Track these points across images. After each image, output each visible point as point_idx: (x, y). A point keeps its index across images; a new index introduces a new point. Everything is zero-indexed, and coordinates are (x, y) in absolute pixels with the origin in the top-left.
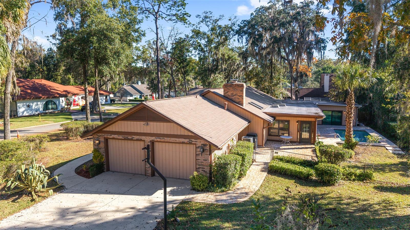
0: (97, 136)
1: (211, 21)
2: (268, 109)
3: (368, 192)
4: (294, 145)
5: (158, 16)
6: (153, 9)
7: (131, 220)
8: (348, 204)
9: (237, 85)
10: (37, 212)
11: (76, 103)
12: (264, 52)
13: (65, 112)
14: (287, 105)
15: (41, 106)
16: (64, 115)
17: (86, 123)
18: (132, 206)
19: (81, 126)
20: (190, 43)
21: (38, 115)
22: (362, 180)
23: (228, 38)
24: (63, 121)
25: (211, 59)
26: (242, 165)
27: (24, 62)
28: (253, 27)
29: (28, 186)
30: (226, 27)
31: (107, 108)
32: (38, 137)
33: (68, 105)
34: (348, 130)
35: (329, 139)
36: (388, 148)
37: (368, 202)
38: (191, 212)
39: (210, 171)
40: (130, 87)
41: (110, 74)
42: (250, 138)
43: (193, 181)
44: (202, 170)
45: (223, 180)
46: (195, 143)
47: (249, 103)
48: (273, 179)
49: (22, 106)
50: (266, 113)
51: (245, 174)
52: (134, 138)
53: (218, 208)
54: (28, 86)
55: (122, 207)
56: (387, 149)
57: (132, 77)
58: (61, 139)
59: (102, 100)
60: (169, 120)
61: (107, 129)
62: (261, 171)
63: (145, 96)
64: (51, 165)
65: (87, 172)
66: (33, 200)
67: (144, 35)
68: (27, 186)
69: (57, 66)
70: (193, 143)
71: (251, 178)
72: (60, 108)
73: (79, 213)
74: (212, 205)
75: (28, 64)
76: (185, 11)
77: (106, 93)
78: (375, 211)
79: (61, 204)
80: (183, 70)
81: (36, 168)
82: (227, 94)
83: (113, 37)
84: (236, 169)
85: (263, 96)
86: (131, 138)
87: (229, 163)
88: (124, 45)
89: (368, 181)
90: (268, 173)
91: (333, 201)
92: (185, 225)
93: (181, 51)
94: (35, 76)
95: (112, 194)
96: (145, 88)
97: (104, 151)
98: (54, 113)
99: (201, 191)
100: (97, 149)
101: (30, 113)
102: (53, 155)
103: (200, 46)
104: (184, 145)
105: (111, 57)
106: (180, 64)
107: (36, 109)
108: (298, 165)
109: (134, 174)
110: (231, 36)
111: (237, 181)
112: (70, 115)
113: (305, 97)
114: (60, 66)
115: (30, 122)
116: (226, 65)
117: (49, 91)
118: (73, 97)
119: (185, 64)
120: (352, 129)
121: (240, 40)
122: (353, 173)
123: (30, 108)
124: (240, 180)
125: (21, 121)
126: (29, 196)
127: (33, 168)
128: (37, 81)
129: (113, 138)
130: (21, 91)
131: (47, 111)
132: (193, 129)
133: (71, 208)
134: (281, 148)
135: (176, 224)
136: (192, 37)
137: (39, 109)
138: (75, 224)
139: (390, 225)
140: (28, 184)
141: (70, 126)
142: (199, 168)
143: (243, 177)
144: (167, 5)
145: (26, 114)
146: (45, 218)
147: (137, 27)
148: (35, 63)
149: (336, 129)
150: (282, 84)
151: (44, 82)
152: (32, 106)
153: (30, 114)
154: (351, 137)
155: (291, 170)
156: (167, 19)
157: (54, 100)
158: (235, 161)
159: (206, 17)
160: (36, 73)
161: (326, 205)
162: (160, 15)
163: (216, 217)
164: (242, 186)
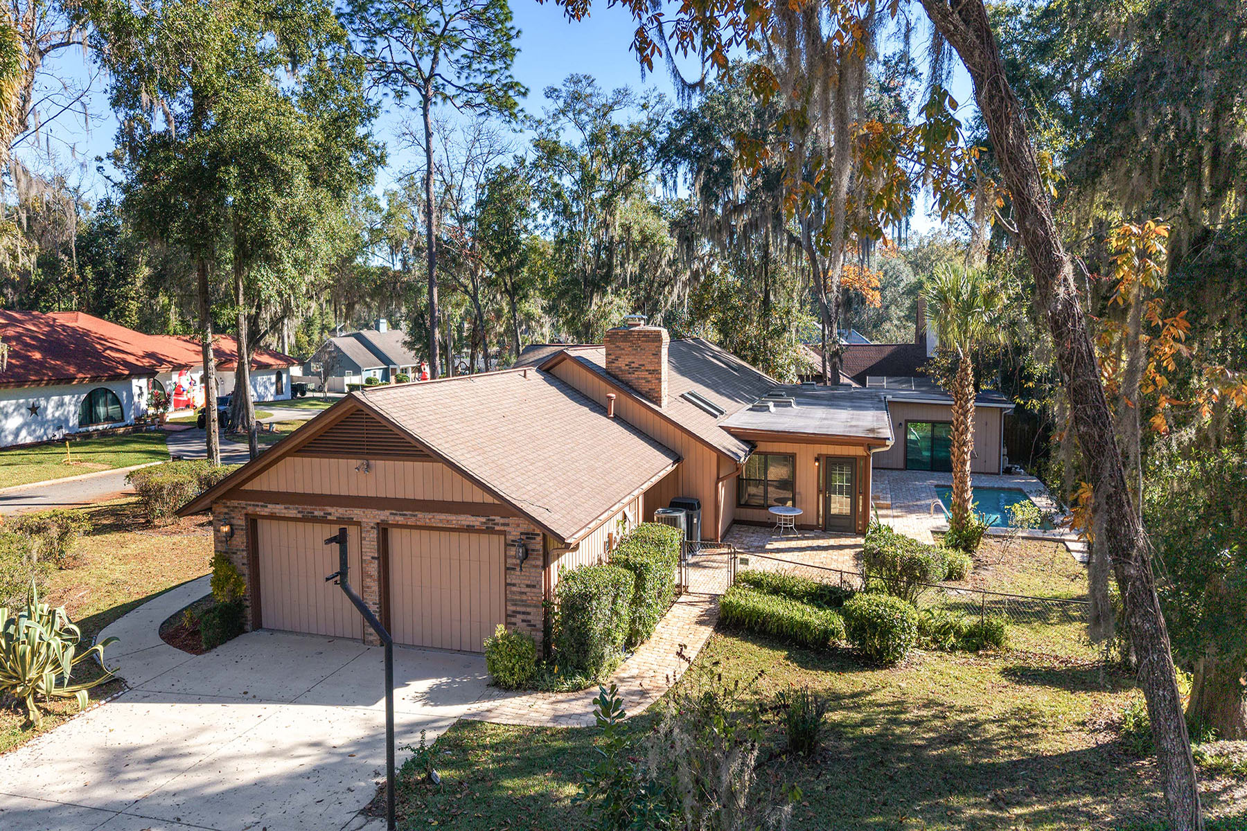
0: (226, 510)
1: (591, 111)
2: (741, 415)
3: (982, 686)
4: (808, 538)
5: (431, 93)
6: (417, 66)
7: (306, 781)
8: (917, 723)
9: (643, 336)
10: (38, 763)
11: (184, 398)
12: (740, 221)
13: (147, 431)
14: (798, 404)
15: (72, 408)
16: (145, 443)
17: (206, 470)
18: (314, 740)
19: (189, 478)
20: (531, 184)
21: (62, 442)
22: (974, 649)
23: (641, 171)
24: (140, 461)
25: (592, 241)
26: (637, 601)
27: (19, 250)
28: (705, 133)
29: (15, 678)
30: (635, 132)
31: (279, 414)
32: (56, 516)
33: (157, 406)
34: (957, 488)
35: (914, 516)
36: (1071, 546)
37: (974, 715)
38: (477, 756)
39: (546, 622)
40: (353, 339)
41: (280, 294)
42: (677, 514)
43: (494, 657)
44: (523, 621)
45: (577, 652)
46: (502, 528)
47: (682, 396)
48: (726, 649)
49: (14, 410)
50: (727, 429)
51: (649, 634)
52: (330, 514)
53: (556, 740)
54: (33, 338)
55: (285, 741)
56: (1068, 550)
57: (354, 304)
58: (129, 525)
59: (266, 388)
60: (427, 452)
61: (254, 485)
62: (696, 623)
63: (398, 372)
64: (92, 612)
65: (195, 633)
66: (28, 725)
67: (381, 161)
68: (11, 677)
69: (125, 265)
70: (497, 528)
71: (665, 647)
72: (131, 417)
73: (159, 763)
74: (541, 730)
75: (33, 258)
76: (510, 76)
77: (279, 362)
78: (986, 741)
79: (111, 735)
80: (507, 279)
81: (41, 616)
82: (617, 364)
83: (288, 169)
84: (617, 613)
85: (736, 371)
86: (322, 514)
87: (595, 594)
88: (323, 194)
89: (989, 653)
90: (715, 630)
91: (879, 714)
92: (454, 793)
93: (503, 212)
94: (58, 302)
95: (261, 701)
96: (399, 344)
97: (245, 561)
98: (114, 434)
99: (517, 688)
100: (226, 553)
101: (38, 433)
102: (100, 578)
103: (558, 195)
104: (474, 537)
105: (281, 235)
106: (498, 257)
107: (59, 419)
108: (803, 603)
109: (332, 639)
110: (649, 162)
111: (623, 655)
112: (162, 441)
113: (870, 375)
114: (135, 265)
115: (37, 467)
116: (637, 264)
117: (98, 355)
118: (175, 377)
119: (515, 258)
120: (969, 484)
121: (668, 177)
122: (952, 627)
123: (39, 418)
124: (633, 653)
125: (9, 465)
126: (17, 713)
127: (29, 617)
128: (63, 319)
129: (272, 517)
130: (9, 356)
131: (91, 428)
132: (496, 483)
133: (139, 748)
134: (768, 547)
135: (430, 791)
136: (535, 165)
137: (67, 421)
138: (146, 797)
139: (1013, 782)
140: (14, 671)
141: (156, 479)
142: (514, 612)
143: (642, 643)
144: (458, 53)
145: (25, 438)
146: (60, 779)
147: (361, 131)
148: (60, 253)
149: (943, 483)
150: (797, 331)
151: (85, 322)
152: (46, 409)
153: (39, 437)
154: (967, 510)
155: (780, 619)
156: (458, 102)
157: (114, 387)
158: (612, 585)
159: (576, 97)
160: (60, 290)
161: (856, 726)
162: (437, 88)
163: (543, 769)
164: (635, 672)
